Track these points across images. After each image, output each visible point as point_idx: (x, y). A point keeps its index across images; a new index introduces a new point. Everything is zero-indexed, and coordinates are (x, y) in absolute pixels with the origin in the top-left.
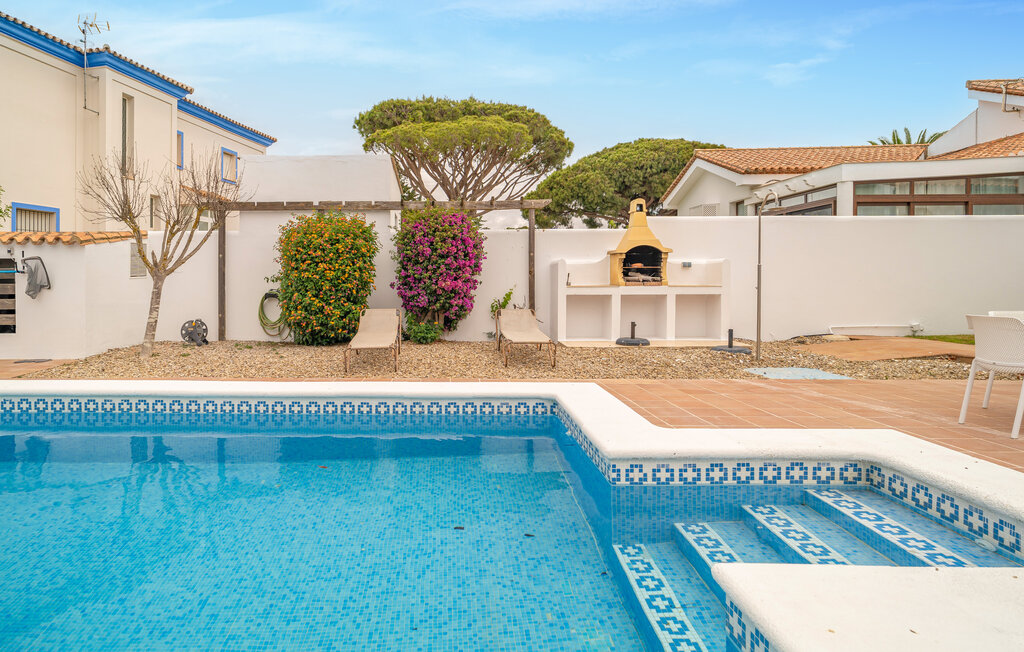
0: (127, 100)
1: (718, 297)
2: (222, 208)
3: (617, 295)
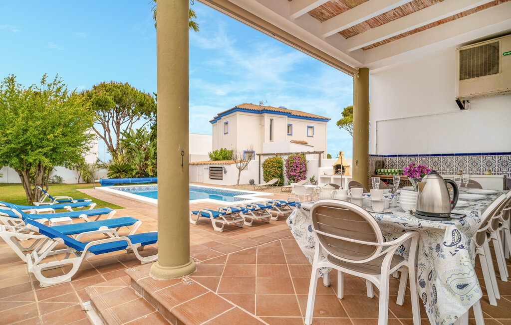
2: (259, 155)
3: (332, 177)
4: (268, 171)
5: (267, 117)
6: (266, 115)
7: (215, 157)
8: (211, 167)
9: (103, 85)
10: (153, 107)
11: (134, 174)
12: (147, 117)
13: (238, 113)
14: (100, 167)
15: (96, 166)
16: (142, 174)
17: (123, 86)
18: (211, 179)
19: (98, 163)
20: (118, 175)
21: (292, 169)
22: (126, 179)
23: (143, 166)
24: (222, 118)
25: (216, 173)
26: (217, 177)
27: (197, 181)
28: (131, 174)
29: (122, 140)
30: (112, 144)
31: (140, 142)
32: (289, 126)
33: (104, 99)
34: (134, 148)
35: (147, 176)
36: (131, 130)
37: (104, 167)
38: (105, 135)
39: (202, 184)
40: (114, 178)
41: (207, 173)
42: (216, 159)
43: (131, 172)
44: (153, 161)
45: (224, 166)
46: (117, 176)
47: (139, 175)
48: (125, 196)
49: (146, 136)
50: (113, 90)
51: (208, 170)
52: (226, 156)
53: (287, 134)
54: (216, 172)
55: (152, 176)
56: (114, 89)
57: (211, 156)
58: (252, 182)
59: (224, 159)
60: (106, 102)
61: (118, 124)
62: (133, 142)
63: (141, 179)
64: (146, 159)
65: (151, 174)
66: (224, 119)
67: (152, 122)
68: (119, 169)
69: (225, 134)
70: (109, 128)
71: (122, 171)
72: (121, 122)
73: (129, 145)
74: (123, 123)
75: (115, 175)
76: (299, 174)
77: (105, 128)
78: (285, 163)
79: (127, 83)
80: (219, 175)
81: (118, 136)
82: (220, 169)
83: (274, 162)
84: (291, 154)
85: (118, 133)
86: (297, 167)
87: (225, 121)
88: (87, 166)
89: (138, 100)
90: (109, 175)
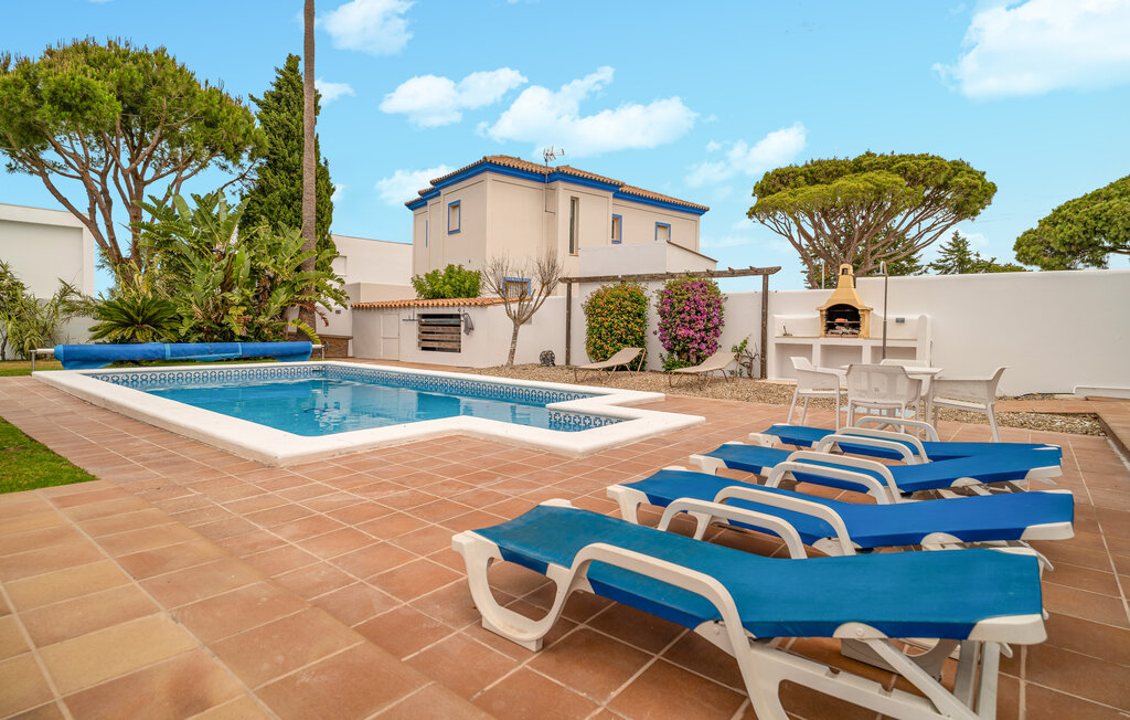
0: (574, 201)
1: (915, 348)
2: (569, 281)
3: (817, 344)
4: (606, 324)
5: (564, 192)
6: (561, 186)
7: (431, 288)
8: (424, 316)
9: (83, 48)
10: (248, 131)
11: (183, 332)
12: (229, 164)
13: (489, 176)
14: (72, 309)
15: (61, 308)
16: (210, 332)
17: (148, 57)
18: (424, 349)
19: (67, 298)
20: (128, 333)
21: (683, 320)
22: (152, 346)
23: (216, 308)
24: (443, 192)
25: (440, 331)
26: (443, 345)
27: (382, 355)
28: (175, 331)
29: (149, 227)
30: (113, 240)
31: (204, 236)
32: (617, 219)
33: (77, 86)
34: (187, 252)
35: (228, 336)
36: (180, 201)
37: (86, 308)
38: (92, 211)
39: (397, 362)
40: (115, 342)
41: (411, 332)
42: (436, 295)
43: (175, 325)
44: (247, 292)
45: (467, 310)
46: (123, 337)
47: (201, 335)
48: (121, 406)
49: (223, 218)
50: (115, 66)
51: (416, 324)
52: (463, 285)
53: (610, 239)
54: (440, 329)
55: (244, 339)
56: (119, 61)
57: (418, 285)
58: (547, 359)
59: (458, 293)
60: (85, 98)
61: (140, 182)
62: (182, 233)
63: (207, 346)
64: (227, 285)
65: (239, 330)
66: (448, 196)
67: (246, 182)
68: (131, 312)
69: (450, 233)
70: (105, 192)
71: (140, 320)
72: (146, 178)
73: (170, 242)
74: (154, 179)
75: (116, 334)
76: (703, 334)
77: (91, 192)
78: (654, 301)
79: (164, 50)
80: (448, 337)
81: (136, 217)
82: (452, 321)
83: (625, 299)
84: (673, 276)
85: (135, 209)
86: (697, 312)
87: (453, 199)
88: (32, 306)
89: (199, 106)
90: (99, 333)
